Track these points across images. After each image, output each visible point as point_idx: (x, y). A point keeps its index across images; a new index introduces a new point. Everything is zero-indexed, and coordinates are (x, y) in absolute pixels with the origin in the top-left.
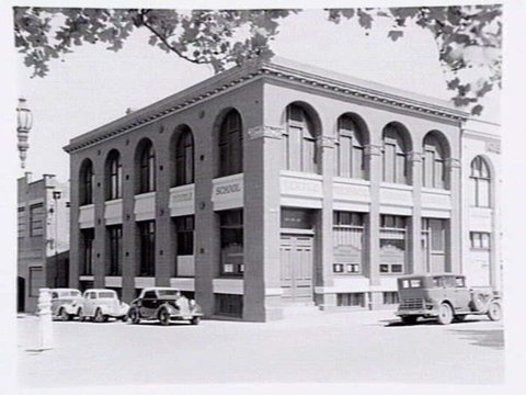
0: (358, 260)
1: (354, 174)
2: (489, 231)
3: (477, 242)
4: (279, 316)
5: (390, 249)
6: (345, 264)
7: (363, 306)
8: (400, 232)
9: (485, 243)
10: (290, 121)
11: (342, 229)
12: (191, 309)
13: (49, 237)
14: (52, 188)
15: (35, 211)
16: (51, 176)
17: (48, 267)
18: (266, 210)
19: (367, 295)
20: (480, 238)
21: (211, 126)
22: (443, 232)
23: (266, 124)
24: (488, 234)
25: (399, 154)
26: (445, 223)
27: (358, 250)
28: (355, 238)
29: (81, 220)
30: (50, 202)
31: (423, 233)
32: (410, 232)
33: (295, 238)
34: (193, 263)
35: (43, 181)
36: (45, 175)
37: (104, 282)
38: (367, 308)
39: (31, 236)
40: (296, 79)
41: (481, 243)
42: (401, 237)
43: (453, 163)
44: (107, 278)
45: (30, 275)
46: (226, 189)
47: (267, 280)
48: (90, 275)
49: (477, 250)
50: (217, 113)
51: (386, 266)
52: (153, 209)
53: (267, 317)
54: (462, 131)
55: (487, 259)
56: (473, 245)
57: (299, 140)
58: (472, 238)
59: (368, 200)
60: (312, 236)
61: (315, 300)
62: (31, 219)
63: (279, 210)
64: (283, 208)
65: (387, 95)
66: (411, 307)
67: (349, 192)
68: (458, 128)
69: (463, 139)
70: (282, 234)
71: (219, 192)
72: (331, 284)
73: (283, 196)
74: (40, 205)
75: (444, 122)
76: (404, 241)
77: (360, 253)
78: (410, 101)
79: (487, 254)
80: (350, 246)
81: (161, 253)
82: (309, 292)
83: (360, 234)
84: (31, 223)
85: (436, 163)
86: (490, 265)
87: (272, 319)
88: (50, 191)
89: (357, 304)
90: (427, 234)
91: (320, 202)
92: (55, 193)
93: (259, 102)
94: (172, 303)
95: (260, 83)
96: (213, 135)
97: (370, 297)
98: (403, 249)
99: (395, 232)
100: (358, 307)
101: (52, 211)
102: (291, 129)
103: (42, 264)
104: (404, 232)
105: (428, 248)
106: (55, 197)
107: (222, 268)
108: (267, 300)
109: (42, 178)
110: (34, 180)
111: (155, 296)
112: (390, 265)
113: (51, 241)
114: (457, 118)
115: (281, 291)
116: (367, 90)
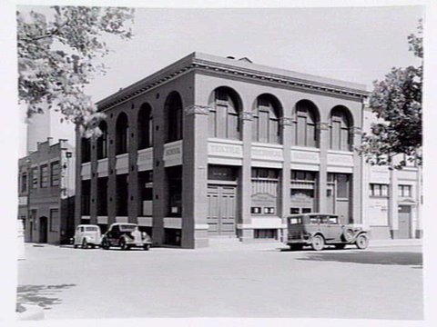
0: (274, 205)
1: (270, 139)
2: (388, 183)
3: (377, 192)
4: (205, 244)
5: (301, 196)
6: (262, 207)
7: (277, 239)
8: (309, 183)
9: (385, 192)
10: (218, 101)
11: (260, 181)
12: (143, 239)
13: (63, 187)
14: (65, 149)
15: (55, 166)
16: (64, 140)
17: (62, 209)
18: (196, 167)
19: (279, 231)
20: (380, 189)
21: (163, 105)
22: (348, 183)
23: (196, 104)
24: (388, 185)
25: (310, 124)
26: (349, 177)
27: (273, 197)
28: (271, 188)
29: (83, 174)
30: (64, 160)
31: (329, 185)
32: (318, 184)
33: (221, 188)
34: (151, 206)
35: (59, 144)
36: (60, 140)
37: (96, 220)
38: (279, 240)
39: (52, 186)
40: (220, 70)
41: (381, 192)
42: (311, 187)
43: (355, 130)
44: (99, 218)
45: (51, 215)
46: (171, 151)
47: (196, 218)
48: (89, 215)
49: (377, 197)
50: (167, 95)
51: (298, 209)
52: (127, 166)
53: (196, 245)
54: (363, 105)
55: (386, 204)
56: (373, 194)
57: (225, 115)
58: (372, 189)
59: (282, 159)
60: (235, 186)
61: (237, 234)
62: (52, 172)
63: (206, 167)
64: (210, 166)
65: (296, 79)
66: (294, 238)
67: (266, 154)
68: (360, 103)
69: (364, 112)
70: (209, 185)
71: (168, 154)
72: (249, 222)
73: (210, 156)
74: (57, 162)
75: (347, 98)
76: (313, 190)
77: (275, 200)
78: (317, 83)
79: (386, 200)
80: (267, 194)
81: (132, 199)
82: (232, 227)
83: (276, 185)
84: (52, 175)
85: (342, 131)
86: (389, 210)
87: (199, 247)
88: (64, 152)
89: (272, 237)
90: (334, 185)
91: (240, 161)
92: (67, 153)
93: (192, 88)
94: (129, 234)
95: (193, 73)
96: (165, 111)
97: (282, 232)
98: (312, 196)
99: (306, 183)
100: (273, 240)
101: (65, 167)
102: (218, 107)
103: (58, 207)
104: (313, 184)
105: (334, 196)
106: (67, 157)
107: (170, 210)
108: (196, 233)
109: (58, 142)
110: (54, 143)
111: (118, 230)
112: (301, 209)
113: (65, 190)
114: (359, 95)
115: (207, 226)
116: (279, 76)
